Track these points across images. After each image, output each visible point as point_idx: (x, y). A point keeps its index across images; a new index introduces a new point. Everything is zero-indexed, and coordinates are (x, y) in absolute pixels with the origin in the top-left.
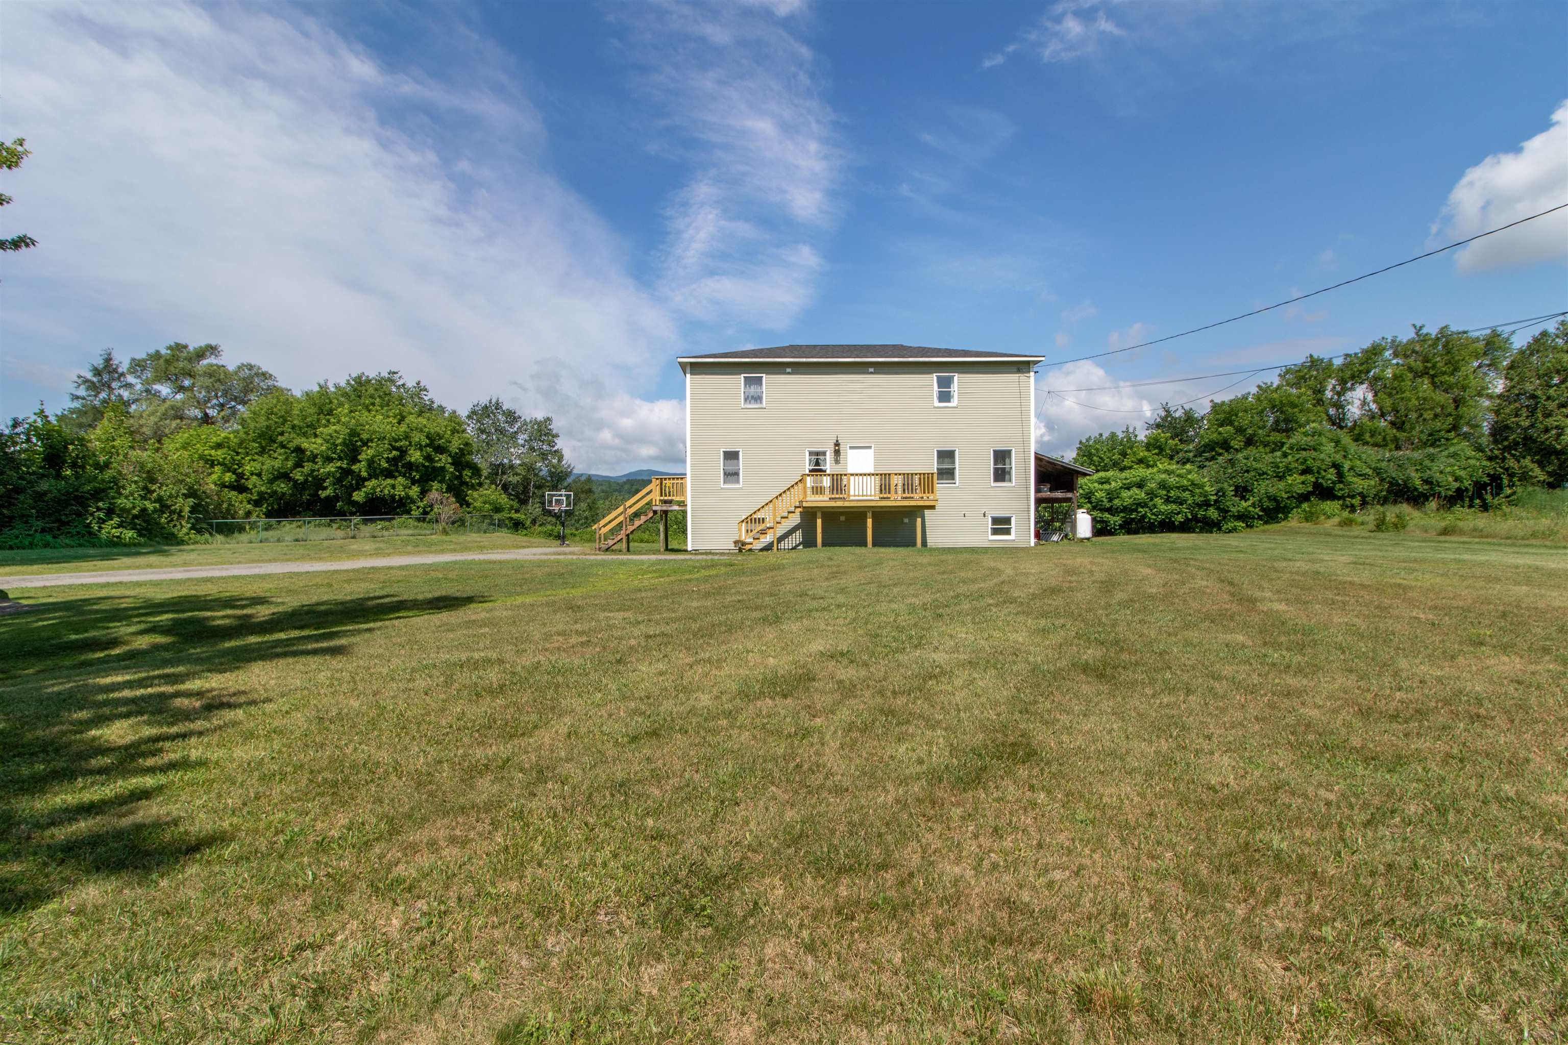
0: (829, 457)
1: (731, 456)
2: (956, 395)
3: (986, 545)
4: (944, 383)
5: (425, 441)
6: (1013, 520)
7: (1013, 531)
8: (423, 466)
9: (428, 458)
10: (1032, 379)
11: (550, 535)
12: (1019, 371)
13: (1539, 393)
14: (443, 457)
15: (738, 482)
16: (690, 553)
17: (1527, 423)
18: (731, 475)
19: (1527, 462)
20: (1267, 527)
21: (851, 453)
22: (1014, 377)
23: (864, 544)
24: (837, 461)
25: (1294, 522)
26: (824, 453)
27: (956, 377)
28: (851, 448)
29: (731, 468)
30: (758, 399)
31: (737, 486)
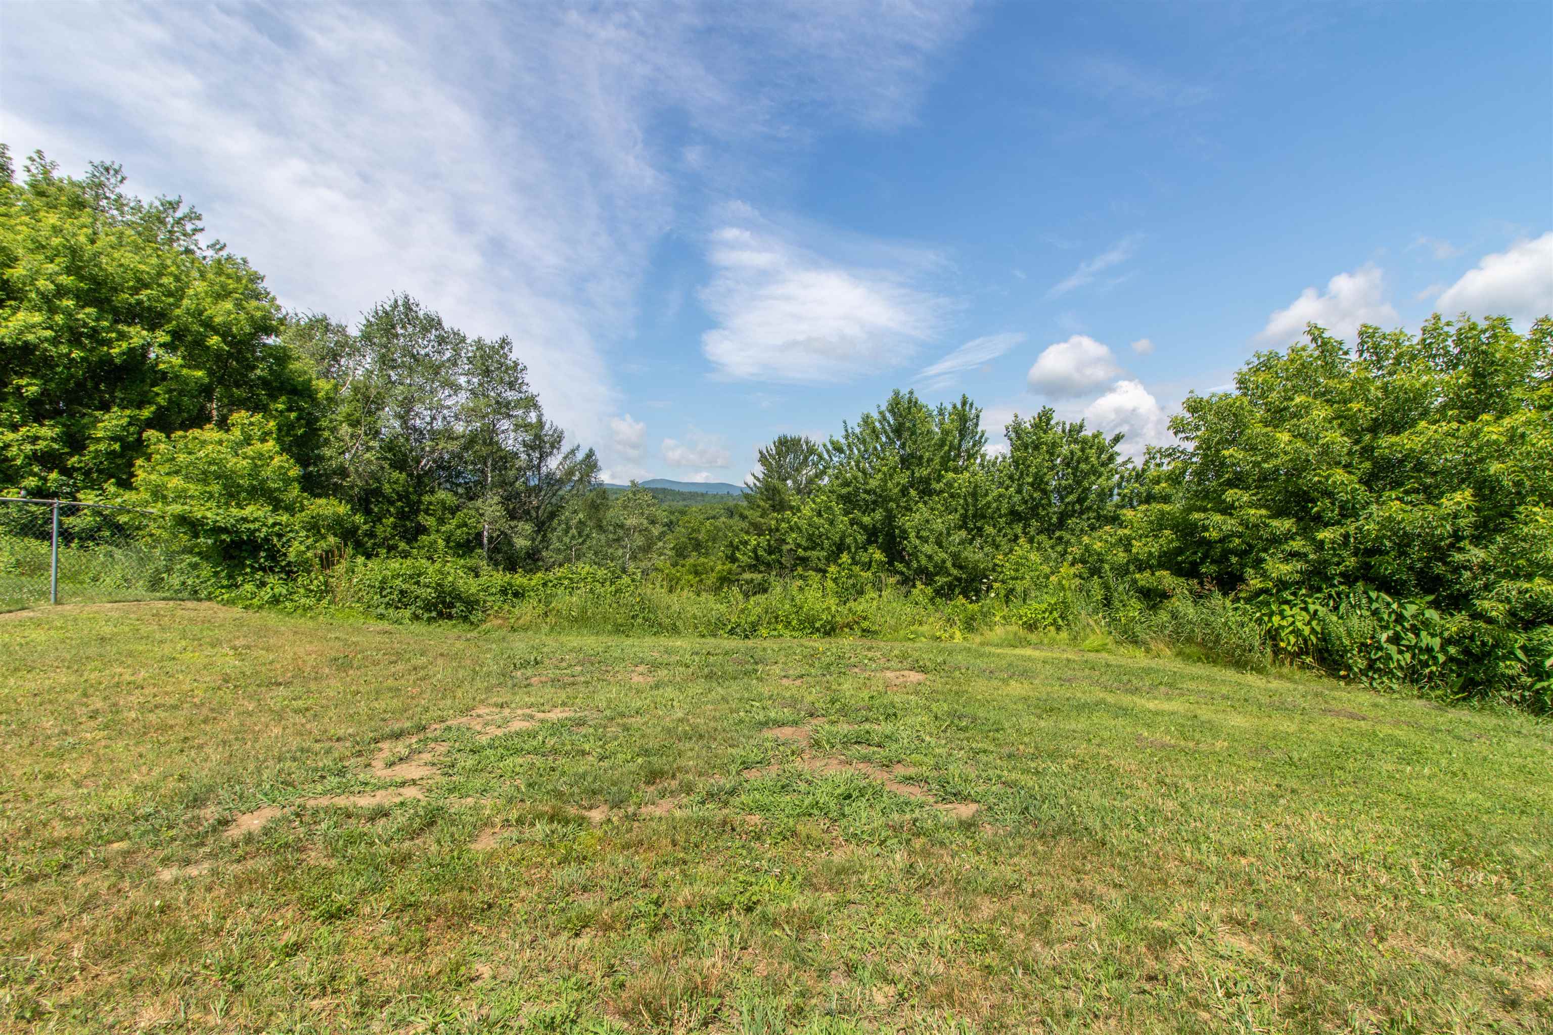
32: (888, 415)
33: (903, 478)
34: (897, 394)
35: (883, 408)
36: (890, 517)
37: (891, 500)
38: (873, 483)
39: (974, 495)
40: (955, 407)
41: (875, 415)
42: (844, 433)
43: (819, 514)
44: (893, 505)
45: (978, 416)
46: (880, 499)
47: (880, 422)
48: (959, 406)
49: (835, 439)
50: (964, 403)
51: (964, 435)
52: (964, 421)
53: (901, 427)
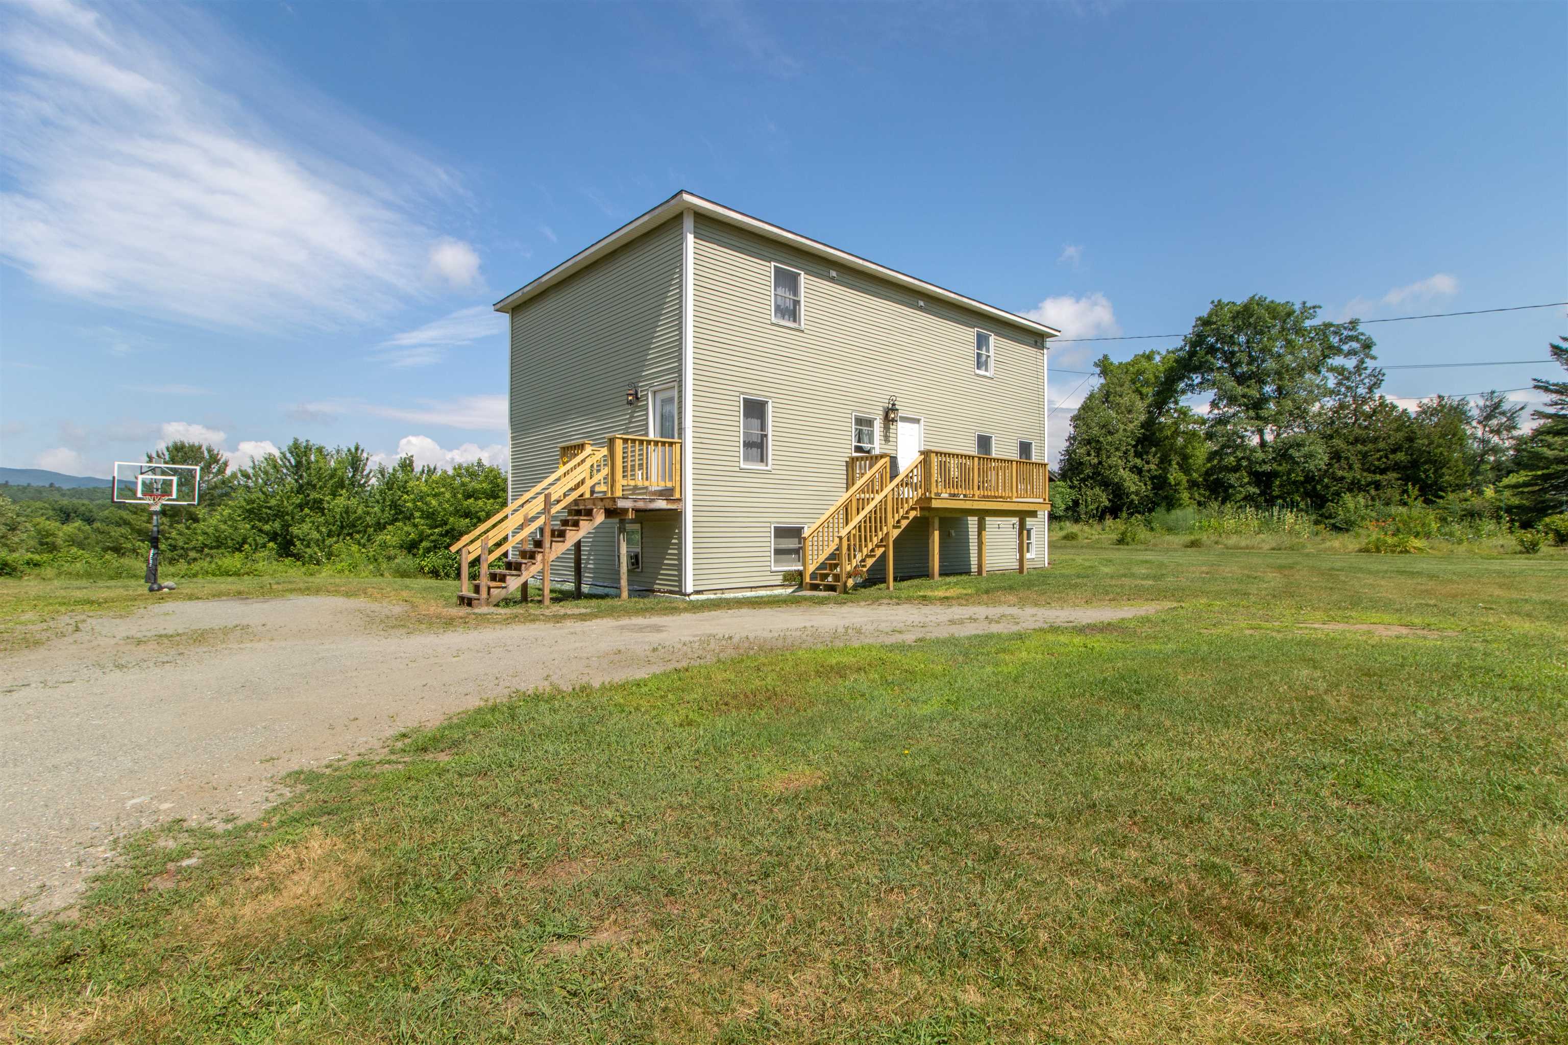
0: (878, 428)
1: (755, 410)
2: (991, 362)
4: (982, 341)
6: (1033, 534)
7: (1033, 548)
10: (1045, 357)
12: (1037, 344)
13: (1101, 439)
15: (765, 459)
17: (1096, 461)
18: (755, 447)
21: (902, 426)
22: (1032, 351)
23: (925, 574)
24: (887, 439)
26: (870, 423)
27: (992, 338)
28: (903, 419)
29: (756, 433)
30: (794, 312)
31: (761, 467)
32: (288, 455)
33: (297, 500)
34: (296, 440)
35: (285, 449)
36: (286, 526)
37: (287, 514)
38: (273, 502)
39: (347, 512)
40: (349, 450)
41: (277, 454)
42: (252, 465)
43: (225, 523)
44: (288, 518)
45: (367, 459)
46: (279, 514)
47: (281, 460)
48: (353, 450)
49: (243, 469)
50: (357, 449)
51: (356, 470)
52: (355, 461)
53: (299, 465)
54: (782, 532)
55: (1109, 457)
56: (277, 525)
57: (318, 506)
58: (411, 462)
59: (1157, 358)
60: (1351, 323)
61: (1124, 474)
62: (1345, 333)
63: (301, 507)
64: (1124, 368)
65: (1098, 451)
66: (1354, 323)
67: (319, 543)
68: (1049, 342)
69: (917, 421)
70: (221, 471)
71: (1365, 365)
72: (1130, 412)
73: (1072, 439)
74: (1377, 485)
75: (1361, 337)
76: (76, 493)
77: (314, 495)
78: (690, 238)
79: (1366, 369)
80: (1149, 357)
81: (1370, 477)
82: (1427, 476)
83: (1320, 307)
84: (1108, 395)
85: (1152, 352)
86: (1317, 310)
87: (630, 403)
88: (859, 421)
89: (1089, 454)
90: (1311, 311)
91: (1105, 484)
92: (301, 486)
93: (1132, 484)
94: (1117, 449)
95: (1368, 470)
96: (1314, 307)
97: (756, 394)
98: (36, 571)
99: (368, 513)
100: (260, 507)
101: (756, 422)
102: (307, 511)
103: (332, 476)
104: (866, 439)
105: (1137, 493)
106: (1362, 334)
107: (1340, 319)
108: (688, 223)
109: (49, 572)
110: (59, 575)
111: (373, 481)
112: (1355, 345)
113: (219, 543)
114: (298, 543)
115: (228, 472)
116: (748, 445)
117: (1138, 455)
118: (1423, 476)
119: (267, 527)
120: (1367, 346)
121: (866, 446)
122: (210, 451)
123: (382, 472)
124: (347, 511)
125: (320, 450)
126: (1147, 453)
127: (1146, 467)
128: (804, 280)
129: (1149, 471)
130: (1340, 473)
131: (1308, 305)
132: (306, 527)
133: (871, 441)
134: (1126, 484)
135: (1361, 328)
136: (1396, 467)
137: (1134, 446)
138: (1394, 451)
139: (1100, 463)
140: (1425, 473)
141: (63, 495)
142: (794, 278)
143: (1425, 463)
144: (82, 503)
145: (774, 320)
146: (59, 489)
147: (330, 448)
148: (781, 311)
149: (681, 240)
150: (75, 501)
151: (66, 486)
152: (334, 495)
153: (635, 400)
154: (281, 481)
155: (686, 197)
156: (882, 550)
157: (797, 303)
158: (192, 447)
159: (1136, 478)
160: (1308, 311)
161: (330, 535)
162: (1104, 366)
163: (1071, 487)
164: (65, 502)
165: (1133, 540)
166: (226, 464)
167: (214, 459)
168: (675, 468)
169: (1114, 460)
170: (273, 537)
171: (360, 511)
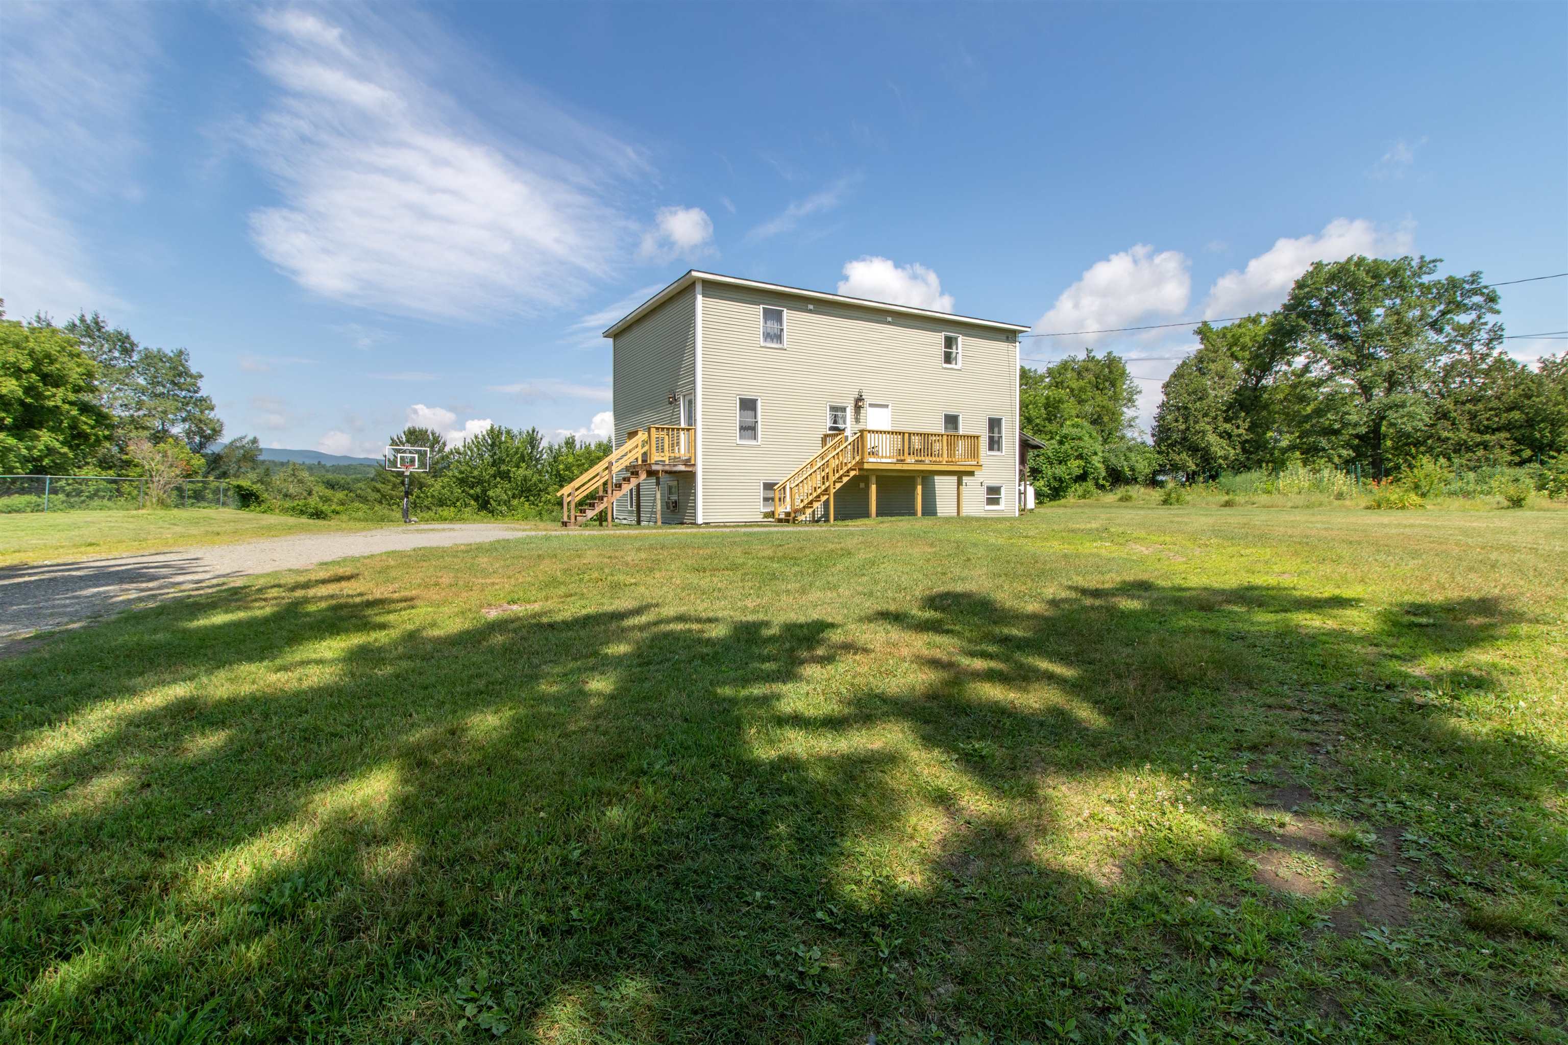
0: (850, 412)
1: (748, 405)
2: (960, 357)
3: (983, 514)
4: (949, 342)
5: (27, 365)
6: (1003, 490)
7: (1002, 501)
8: (22, 403)
9: (29, 390)
10: (1018, 349)
11: (302, 512)
12: (1007, 340)
13: (1190, 405)
14: (60, 392)
15: (755, 438)
16: (699, 526)
17: (1183, 427)
18: (748, 429)
19: (1184, 455)
20: (1052, 503)
21: (870, 411)
22: (1003, 346)
23: (867, 515)
24: (857, 420)
25: (1071, 499)
26: (844, 409)
27: (960, 339)
28: (871, 405)
29: (749, 420)
30: (778, 337)
31: (753, 443)
32: (487, 437)
33: (492, 471)
35: (485, 432)
36: (484, 491)
37: (486, 482)
38: (476, 473)
40: (528, 432)
41: (480, 435)
42: (462, 444)
43: (445, 488)
44: (486, 484)
45: (541, 438)
46: (480, 482)
47: (482, 440)
48: (531, 432)
49: (457, 447)
50: (534, 431)
51: (533, 447)
52: (532, 440)
53: (493, 445)
54: (769, 486)
55: (1196, 422)
56: (479, 490)
57: (505, 476)
58: (574, 441)
59: (1264, 321)
60: (1472, 276)
61: (1212, 438)
62: (1467, 287)
63: (495, 476)
64: (1223, 333)
65: (1186, 420)
66: (1475, 276)
67: (506, 503)
68: (1020, 337)
69: (887, 406)
70: (440, 451)
71: (1482, 321)
72: (1222, 377)
73: (1163, 405)
74: (1486, 446)
75: (1485, 291)
76: (337, 469)
77: (503, 468)
78: (700, 298)
79: (1485, 324)
80: (1255, 321)
81: (1478, 438)
82: (1542, 437)
83: (1441, 261)
84: (1201, 360)
85: (1259, 315)
86: (1438, 264)
87: (671, 403)
88: (833, 409)
89: (1177, 421)
90: (1431, 265)
91: (1194, 449)
92: (494, 461)
93: (1219, 448)
94: (1206, 415)
95: (1479, 431)
96: (1434, 261)
97: (749, 395)
98: (338, 516)
99: (541, 481)
100: (467, 477)
101: (751, 413)
102: (498, 479)
103: (516, 453)
104: (840, 421)
105: (1226, 458)
106: (1486, 287)
107: (1461, 272)
108: (699, 288)
109: (344, 517)
110: (350, 520)
111: (545, 456)
112: (1477, 299)
113: (442, 503)
114: (492, 501)
115: (447, 449)
116: (742, 428)
117: (1227, 420)
118: (1538, 435)
119: (472, 492)
120: (1492, 299)
121: (841, 426)
122: (433, 434)
123: (551, 449)
124: (525, 479)
125: (508, 432)
126: (1237, 418)
127: (1236, 432)
128: (786, 313)
129: (1239, 435)
130: (1445, 434)
131: (1427, 259)
132: (498, 490)
133: (845, 423)
134: (1213, 449)
135: (1484, 281)
136: (1508, 427)
137: (1225, 411)
138: (1509, 410)
139: (1188, 429)
140: (1540, 432)
141: (327, 471)
142: (780, 313)
143: (1542, 421)
144: (340, 477)
145: (762, 344)
146: (324, 466)
147: (515, 431)
148: (768, 336)
149: (695, 299)
150: (337, 476)
151: (328, 464)
152: (518, 467)
153: (674, 401)
154: (481, 456)
155: (694, 274)
156: (826, 497)
157: (782, 330)
158: (421, 431)
159: (1224, 443)
160: (1425, 266)
161: (514, 497)
162: (1204, 332)
163: (1159, 453)
164: (330, 476)
165: (1178, 500)
166: (445, 444)
167: (436, 440)
168: (692, 444)
169: (1202, 425)
170: (476, 498)
171: (534, 479)
